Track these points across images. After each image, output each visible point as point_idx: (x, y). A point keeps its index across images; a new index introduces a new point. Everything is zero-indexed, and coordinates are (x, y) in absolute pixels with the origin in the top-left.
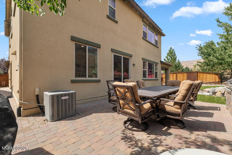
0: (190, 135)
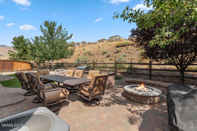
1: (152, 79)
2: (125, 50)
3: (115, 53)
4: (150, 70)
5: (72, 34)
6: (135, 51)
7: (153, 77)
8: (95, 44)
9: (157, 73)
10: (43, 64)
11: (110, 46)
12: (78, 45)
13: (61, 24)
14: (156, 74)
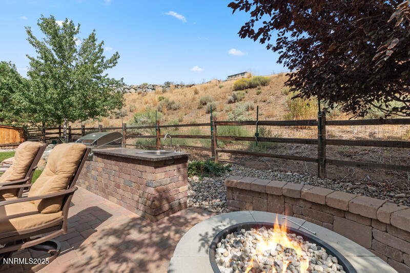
0: (84, 253)
1: (328, 176)
2: (254, 96)
3: (230, 102)
4: (322, 142)
5: (117, 53)
6: (277, 97)
7: (329, 168)
8: (190, 86)
9: (341, 153)
10: (57, 131)
11: (222, 88)
12: (154, 89)
13: (94, 31)
14: (339, 158)
